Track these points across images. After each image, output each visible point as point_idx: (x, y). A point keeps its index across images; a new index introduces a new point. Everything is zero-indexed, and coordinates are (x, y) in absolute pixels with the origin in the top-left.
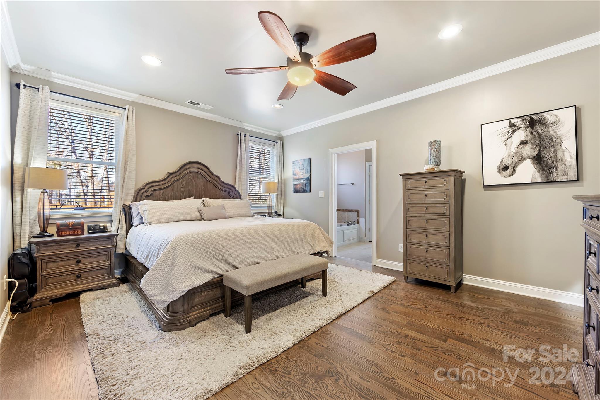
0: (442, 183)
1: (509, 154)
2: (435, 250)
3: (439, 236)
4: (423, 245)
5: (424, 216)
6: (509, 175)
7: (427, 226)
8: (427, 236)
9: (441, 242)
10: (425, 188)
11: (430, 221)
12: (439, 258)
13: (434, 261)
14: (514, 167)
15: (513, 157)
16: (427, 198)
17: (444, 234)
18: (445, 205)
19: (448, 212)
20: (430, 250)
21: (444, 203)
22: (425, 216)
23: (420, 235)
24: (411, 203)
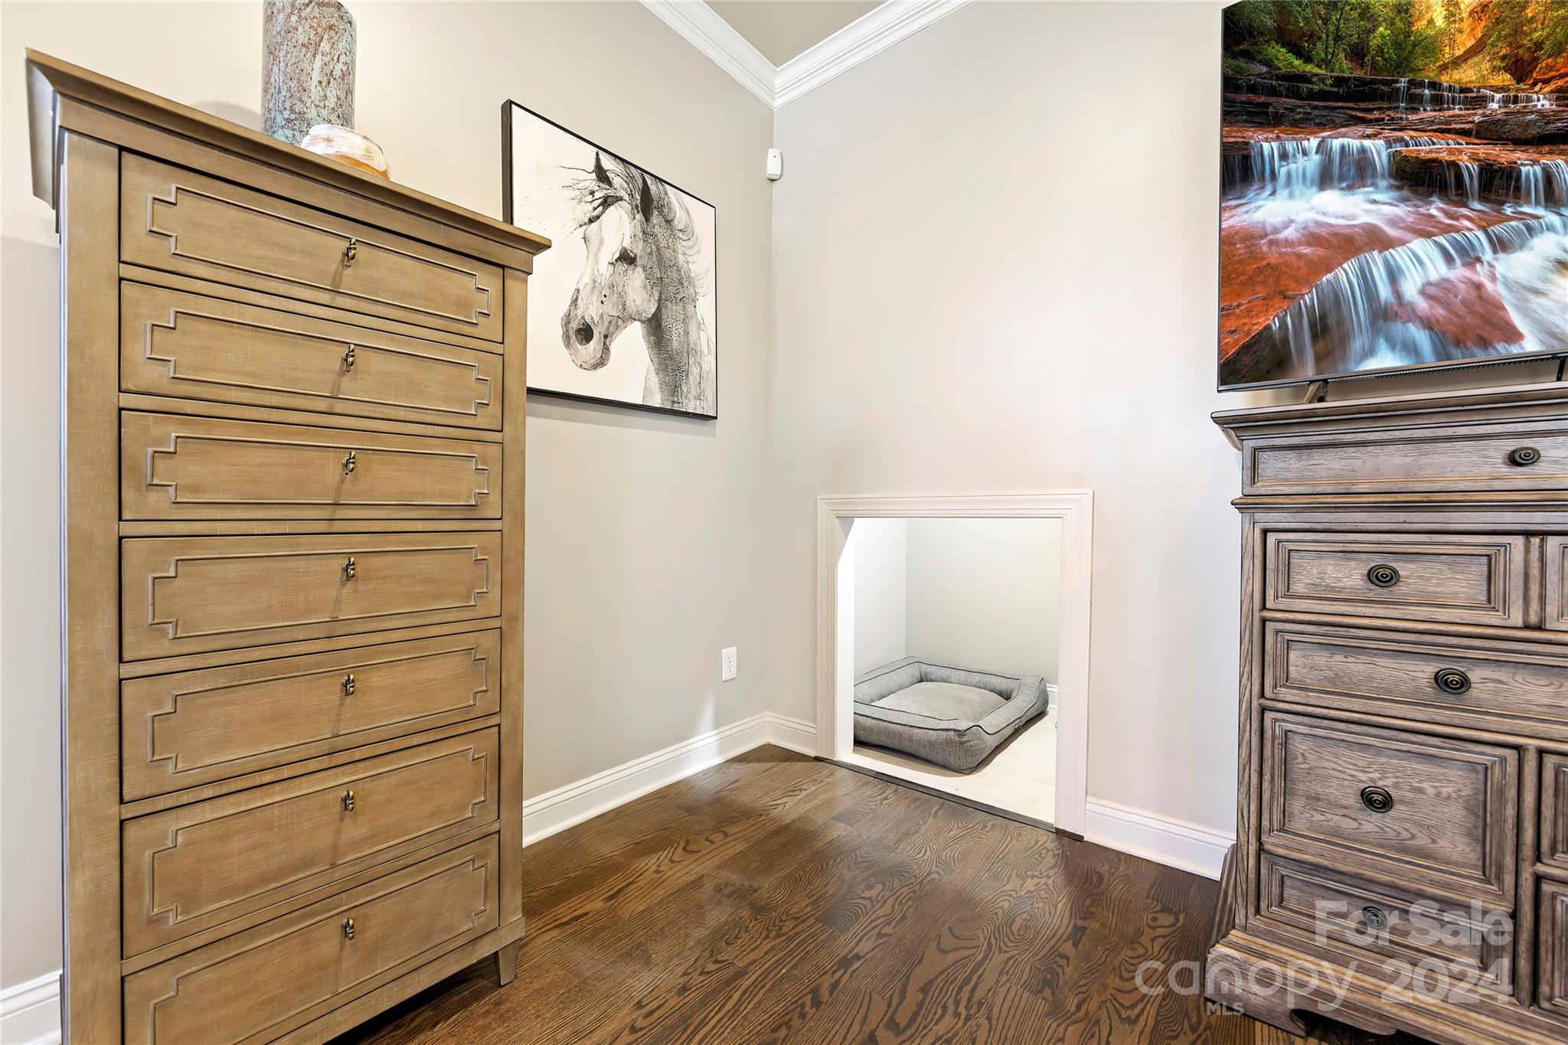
0: (464, 304)
1: (595, 281)
2: (405, 774)
3: (440, 660)
4: (312, 766)
5: (322, 527)
6: (593, 361)
7: (352, 604)
8: (348, 687)
9: (449, 701)
10: (340, 301)
11: (376, 562)
12: (435, 814)
13: (401, 851)
14: (606, 337)
15: (604, 299)
16: (350, 387)
17: (468, 641)
18: (477, 447)
19: (495, 498)
20: (368, 785)
21: (474, 435)
22: (338, 526)
23: (283, 694)
24: (189, 407)
